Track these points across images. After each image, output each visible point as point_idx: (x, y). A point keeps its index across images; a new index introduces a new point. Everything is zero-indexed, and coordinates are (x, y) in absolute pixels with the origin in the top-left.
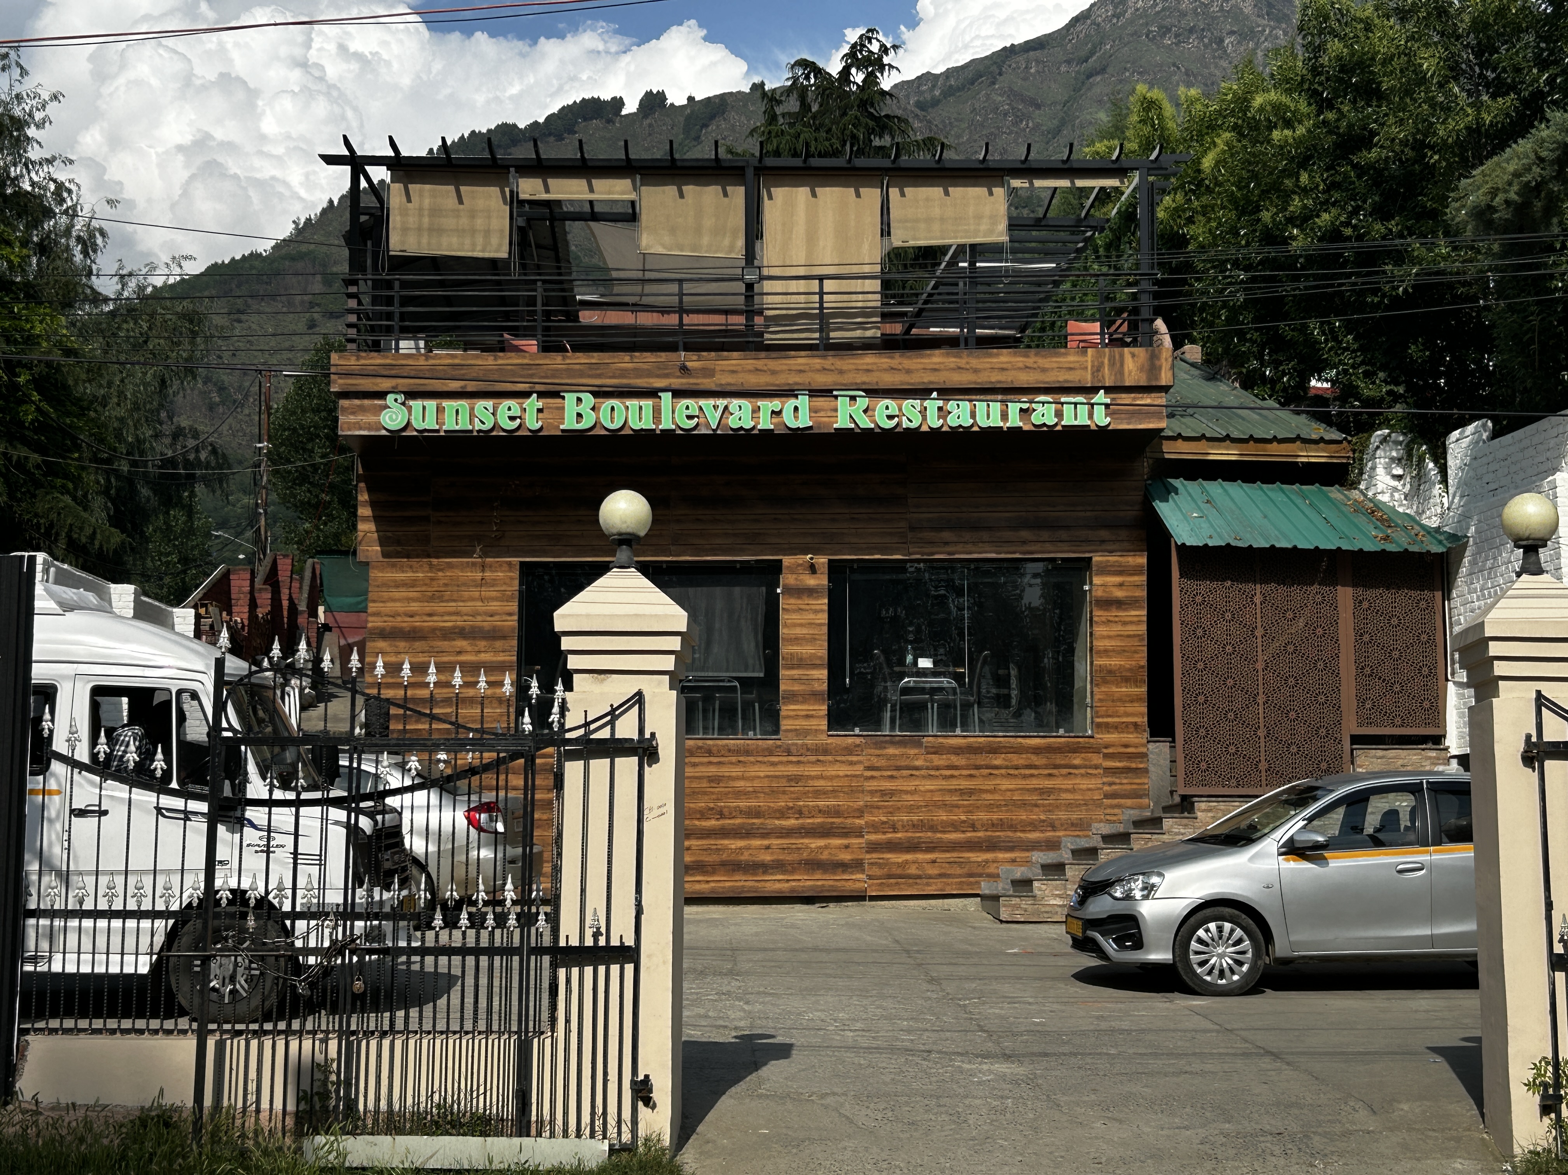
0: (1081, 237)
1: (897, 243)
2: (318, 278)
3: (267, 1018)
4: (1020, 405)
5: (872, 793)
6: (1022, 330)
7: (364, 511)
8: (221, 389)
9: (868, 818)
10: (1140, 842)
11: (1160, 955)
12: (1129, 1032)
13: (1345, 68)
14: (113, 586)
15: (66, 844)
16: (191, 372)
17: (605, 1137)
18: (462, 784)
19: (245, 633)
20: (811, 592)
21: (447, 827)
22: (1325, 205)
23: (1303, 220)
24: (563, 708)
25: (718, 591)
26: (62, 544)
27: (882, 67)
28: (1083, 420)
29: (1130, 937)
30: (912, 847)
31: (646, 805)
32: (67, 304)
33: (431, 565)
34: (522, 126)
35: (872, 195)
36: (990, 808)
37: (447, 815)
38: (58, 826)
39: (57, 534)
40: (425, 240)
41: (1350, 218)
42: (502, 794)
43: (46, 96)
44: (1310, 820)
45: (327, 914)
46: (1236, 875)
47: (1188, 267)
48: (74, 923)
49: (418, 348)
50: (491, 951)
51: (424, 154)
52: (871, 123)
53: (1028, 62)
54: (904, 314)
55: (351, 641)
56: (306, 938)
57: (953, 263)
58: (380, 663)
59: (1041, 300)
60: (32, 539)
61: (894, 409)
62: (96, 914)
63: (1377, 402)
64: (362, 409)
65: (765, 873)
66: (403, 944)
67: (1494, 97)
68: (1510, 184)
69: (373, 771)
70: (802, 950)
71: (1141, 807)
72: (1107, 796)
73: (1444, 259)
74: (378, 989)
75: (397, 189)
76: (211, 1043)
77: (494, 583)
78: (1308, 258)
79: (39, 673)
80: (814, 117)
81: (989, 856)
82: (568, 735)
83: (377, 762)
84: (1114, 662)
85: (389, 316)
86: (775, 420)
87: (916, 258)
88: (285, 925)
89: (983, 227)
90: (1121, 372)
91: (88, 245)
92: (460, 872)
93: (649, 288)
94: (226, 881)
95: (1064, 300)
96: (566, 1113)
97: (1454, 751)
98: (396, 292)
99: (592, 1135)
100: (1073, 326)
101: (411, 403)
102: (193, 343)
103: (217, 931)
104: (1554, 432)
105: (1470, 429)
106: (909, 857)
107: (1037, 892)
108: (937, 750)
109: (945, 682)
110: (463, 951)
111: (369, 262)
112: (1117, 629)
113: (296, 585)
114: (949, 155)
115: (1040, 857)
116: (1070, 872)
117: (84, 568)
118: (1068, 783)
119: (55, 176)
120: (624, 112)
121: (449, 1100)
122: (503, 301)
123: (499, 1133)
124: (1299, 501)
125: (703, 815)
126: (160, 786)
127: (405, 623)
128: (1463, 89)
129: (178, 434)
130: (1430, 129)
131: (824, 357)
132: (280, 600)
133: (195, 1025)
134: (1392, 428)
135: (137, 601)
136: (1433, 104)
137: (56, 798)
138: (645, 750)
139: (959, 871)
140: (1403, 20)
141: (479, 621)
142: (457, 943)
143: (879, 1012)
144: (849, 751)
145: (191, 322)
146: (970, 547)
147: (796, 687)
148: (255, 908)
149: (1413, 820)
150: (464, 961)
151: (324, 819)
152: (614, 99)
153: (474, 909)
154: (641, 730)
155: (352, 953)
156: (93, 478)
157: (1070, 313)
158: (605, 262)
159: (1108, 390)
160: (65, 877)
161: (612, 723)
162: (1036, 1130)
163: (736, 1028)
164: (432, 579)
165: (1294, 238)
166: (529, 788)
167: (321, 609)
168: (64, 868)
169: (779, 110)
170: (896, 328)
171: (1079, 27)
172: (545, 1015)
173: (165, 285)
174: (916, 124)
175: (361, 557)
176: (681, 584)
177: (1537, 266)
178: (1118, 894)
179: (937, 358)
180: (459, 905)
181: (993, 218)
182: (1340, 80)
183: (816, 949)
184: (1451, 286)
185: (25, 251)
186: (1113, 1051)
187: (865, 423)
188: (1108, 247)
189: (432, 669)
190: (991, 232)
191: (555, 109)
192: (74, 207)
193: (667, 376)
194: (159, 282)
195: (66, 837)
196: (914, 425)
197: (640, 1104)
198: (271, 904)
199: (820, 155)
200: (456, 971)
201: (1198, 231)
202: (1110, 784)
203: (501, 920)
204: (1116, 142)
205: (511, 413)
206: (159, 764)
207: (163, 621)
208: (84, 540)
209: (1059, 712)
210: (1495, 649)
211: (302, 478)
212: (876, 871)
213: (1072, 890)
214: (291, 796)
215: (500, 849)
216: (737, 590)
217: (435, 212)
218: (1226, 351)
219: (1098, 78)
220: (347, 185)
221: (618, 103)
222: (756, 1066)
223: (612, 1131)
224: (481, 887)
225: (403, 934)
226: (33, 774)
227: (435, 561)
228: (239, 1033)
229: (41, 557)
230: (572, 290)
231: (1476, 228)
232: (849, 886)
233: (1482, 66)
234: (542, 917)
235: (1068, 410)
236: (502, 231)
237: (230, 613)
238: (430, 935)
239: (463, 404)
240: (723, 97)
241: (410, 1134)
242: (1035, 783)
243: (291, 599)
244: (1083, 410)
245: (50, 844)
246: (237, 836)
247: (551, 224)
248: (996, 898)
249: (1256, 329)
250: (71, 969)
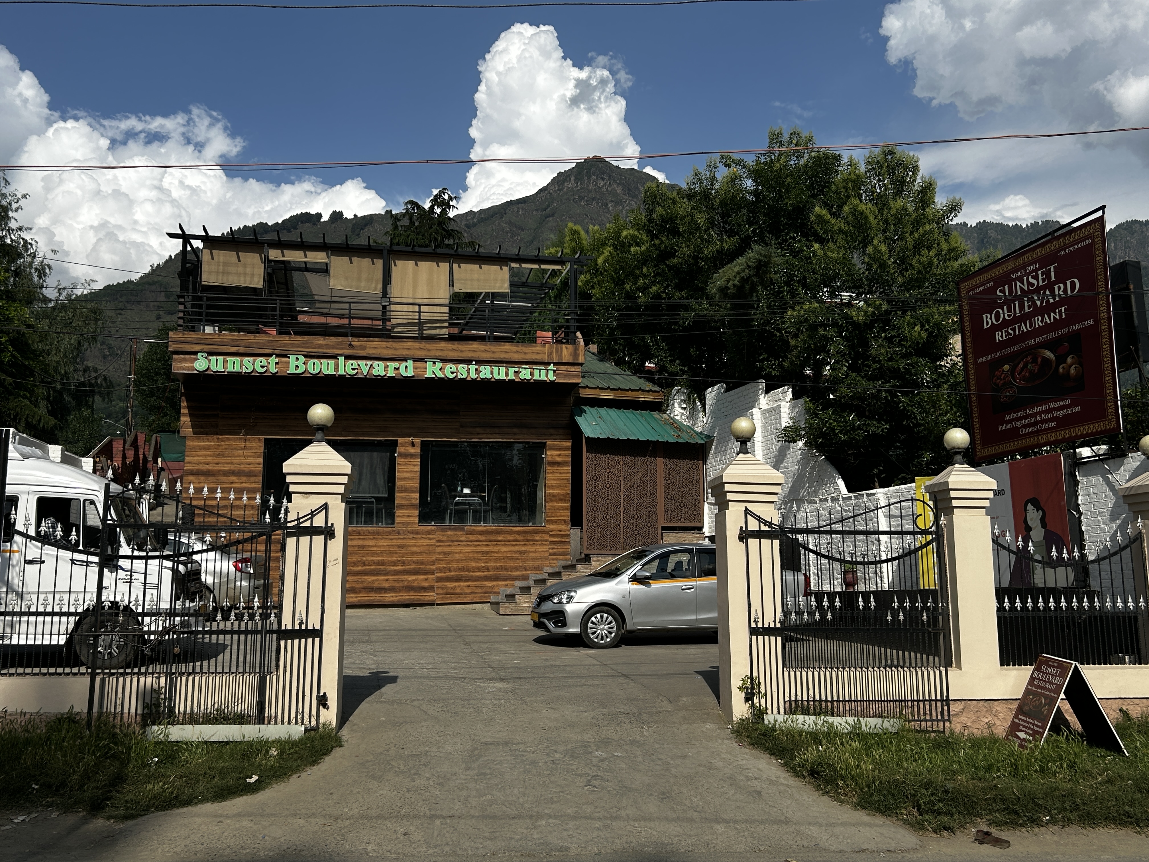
0: (543, 292)
1: (456, 290)
2: (163, 293)
3: (128, 667)
4: (514, 369)
5: (439, 553)
6: (515, 334)
7: (185, 411)
8: (110, 348)
9: (437, 565)
10: (566, 576)
11: (574, 630)
12: (559, 666)
13: (664, 220)
14: (50, 446)
15: (21, 578)
16: (95, 339)
17: (302, 724)
18: (233, 549)
19: (120, 471)
20: (412, 456)
21: (225, 570)
22: (653, 283)
23: (644, 289)
24: (287, 511)
25: (366, 454)
26: (23, 424)
27: (449, 207)
28: (543, 377)
29: (560, 621)
30: (458, 579)
31: (328, 559)
32: (29, 303)
33: (218, 439)
34: (270, 224)
35: (445, 266)
36: (496, 560)
37: (225, 564)
38: (17, 569)
39: (20, 419)
40: (220, 278)
41: (665, 289)
42: (254, 554)
43: (19, 196)
44: (643, 565)
45: (161, 614)
46: (609, 591)
47: (592, 308)
48: (25, 619)
49: (214, 330)
50: (246, 632)
51: (220, 235)
52: (444, 233)
53: (518, 208)
54: (460, 324)
55: (175, 476)
56: (149, 626)
57: (483, 301)
58: (192, 487)
59: (524, 321)
60: (6, 421)
61: (454, 369)
62: (37, 614)
63: (676, 374)
64: (185, 360)
65: (385, 592)
66: (200, 629)
67: (729, 237)
68: (735, 277)
69: (187, 542)
70: (404, 630)
71: (566, 560)
72: (551, 555)
73: (706, 310)
74: (187, 651)
75: (206, 252)
76: (98, 679)
77: (251, 448)
78: (646, 306)
79: (9, 490)
80: (416, 228)
81: (495, 583)
82: (289, 525)
83: (189, 538)
84: (556, 491)
85: (200, 314)
86: (396, 372)
87: (465, 297)
88: (138, 620)
89: (498, 285)
90: (561, 356)
91: (42, 272)
92: (231, 593)
93: (334, 305)
94: (107, 597)
95: (535, 321)
96: (283, 712)
97: (707, 534)
98: (204, 302)
99: (296, 723)
100: (539, 333)
101: (210, 357)
102: (96, 324)
103: (102, 622)
104: (752, 390)
105: (716, 387)
106: (457, 584)
107: (517, 600)
108: (471, 533)
109: (476, 500)
110: (232, 632)
111: (190, 287)
112: (558, 476)
113: (147, 447)
114: (481, 250)
115: (519, 584)
116: (533, 591)
117: (34, 436)
118: (533, 549)
119: (23, 237)
120: (322, 220)
121: (223, 707)
122: (259, 309)
123: (248, 723)
124: (640, 418)
125: (355, 564)
126: (74, 549)
127: (205, 468)
128: (715, 233)
129: (86, 370)
130: (701, 251)
131: (420, 343)
132: (138, 455)
133: (89, 671)
134: (681, 386)
135: (63, 454)
136: (702, 239)
137: (17, 555)
138: (328, 532)
139: (480, 590)
140: (690, 200)
141: (242, 467)
142: (229, 628)
143: (440, 659)
144: (429, 533)
145: (95, 313)
146: (489, 436)
147: (403, 502)
148: (123, 610)
149: (689, 566)
150: (232, 637)
151: (161, 566)
152: (317, 213)
153: (237, 611)
154: (326, 522)
155: (174, 633)
156: (41, 391)
157: (538, 327)
158: (311, 292)
159: (555, 364)
160: (21, 595)
161: (311, 519)
162: (515, 715)
163: (370, 669)
164: (219, 446)
165: (640, 297)
166: (268, 551)
167: (160, 460)
168: (20, 590)
169: (399, 224)
170: (456, 331)
171: (542, 194)
172: (273, 664)
173: (82, 295)
174: (465, 235)
175: (182, 434)
176: (347, 450)
177: (747, 315)
178: (555, 601)
179: (475, 345)
180: (230, 609)
181: (503, 281)
182: (661, 226)
183: (410, 629)
184: (709, 322)
185: (7, 275)
186: (552, 676)
187: (440, 375)
188: (555, 297)
189: (219, 491)
190: (501, 287)
191: (287, 216)
192: (34, 253)
193: (342, 349)
194: (79, 293)
195: (21, 574)
196: (464, 377)
197: (321, 707)
198: (131, 610)
199: (419, 246)
200: (228, 642)
201: (596, 292)
202: (553, 549)
203: (252, 617)
204: (560, 249)
205: (262, 364)
206: (73, 537)
207: (77, 465)
208: (34, 422)
209: (529, 515)
210: (727, 488)
211: (152, 394)
212: (440, 591)
213: (534, 599)
214: (143, 554)
215: (252, 581)
216: (375, 454)
217: (225, 264)
218: (609, 348)
219: (551, 219)
220: (181, 248)
221: (319, 216)
222: (380, 687)
223: (306, 720)
224: (242, 600)
225: (200, 624)
226: (4, 542)
227: (220, 437)
228: (113, 674)
229: (12, 430)
230: (294, 305)
231: (720, 297)
232: (427, 598)
233: (724, 223)
234: (273, 615)
235: (536, 372)
236: (260, 275)
237: (112, 461)
238: (215, 624)
239: (237, 359)
240: (371, 216)
241: (202, 723)
242: (517, 548)
243: (144, 455)
244: (543, 372)
245: (13, 578)
246: (114, 574)
247: (285, 273)
248: (498, 603)
249: (622, 339)
250: (22, 642)
